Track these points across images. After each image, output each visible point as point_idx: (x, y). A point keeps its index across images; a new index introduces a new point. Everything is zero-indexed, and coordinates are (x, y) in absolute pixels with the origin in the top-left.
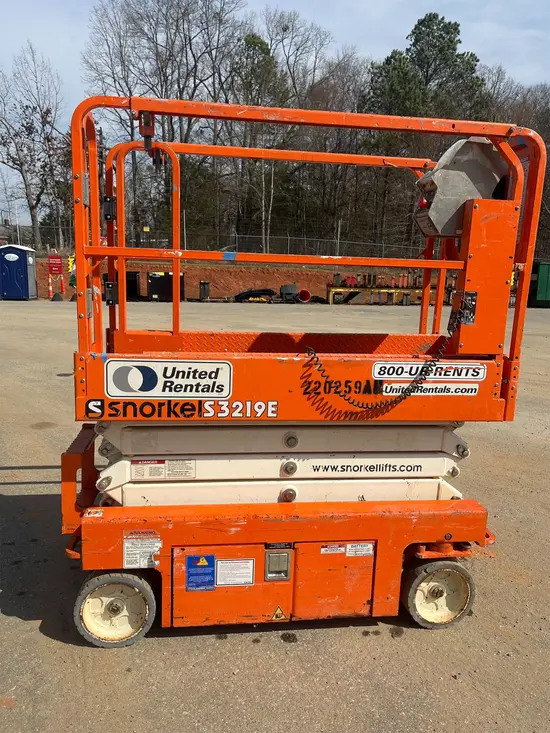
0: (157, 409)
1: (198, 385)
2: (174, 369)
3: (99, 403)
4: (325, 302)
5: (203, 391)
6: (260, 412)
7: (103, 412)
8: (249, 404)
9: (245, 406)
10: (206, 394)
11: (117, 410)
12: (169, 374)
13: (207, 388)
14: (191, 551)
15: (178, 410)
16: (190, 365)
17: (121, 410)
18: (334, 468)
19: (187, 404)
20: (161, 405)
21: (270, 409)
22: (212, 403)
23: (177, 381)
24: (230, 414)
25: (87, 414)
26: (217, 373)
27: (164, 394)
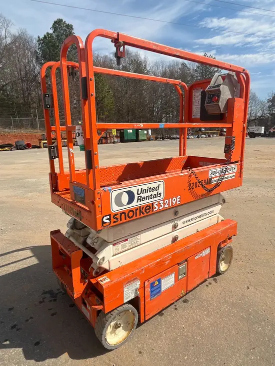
0: (135, 212)
1: (152, 195)
2: (142, 189)
3: (108, 217)
4: (39, 147)
5: (153, 198)
6: (174, 202)
7: (110, 222)
8: (170, 199)
9: (169, 200)
10: (155, 199)
11: (117, 219)
12: (139, 193)
13: (155, 196)
14: (152, 280)
15: (144, 211)
16: (147, 185)
17: (119, 218)
18: (189, 221)
19: (147, 206)
20: (137, 210)
21: (178, 200)
22: (157, 203)
23: (143, 195)
24: (164, 206)
25: (103, 225)
26: (158, 187)
27: (138, 204)
